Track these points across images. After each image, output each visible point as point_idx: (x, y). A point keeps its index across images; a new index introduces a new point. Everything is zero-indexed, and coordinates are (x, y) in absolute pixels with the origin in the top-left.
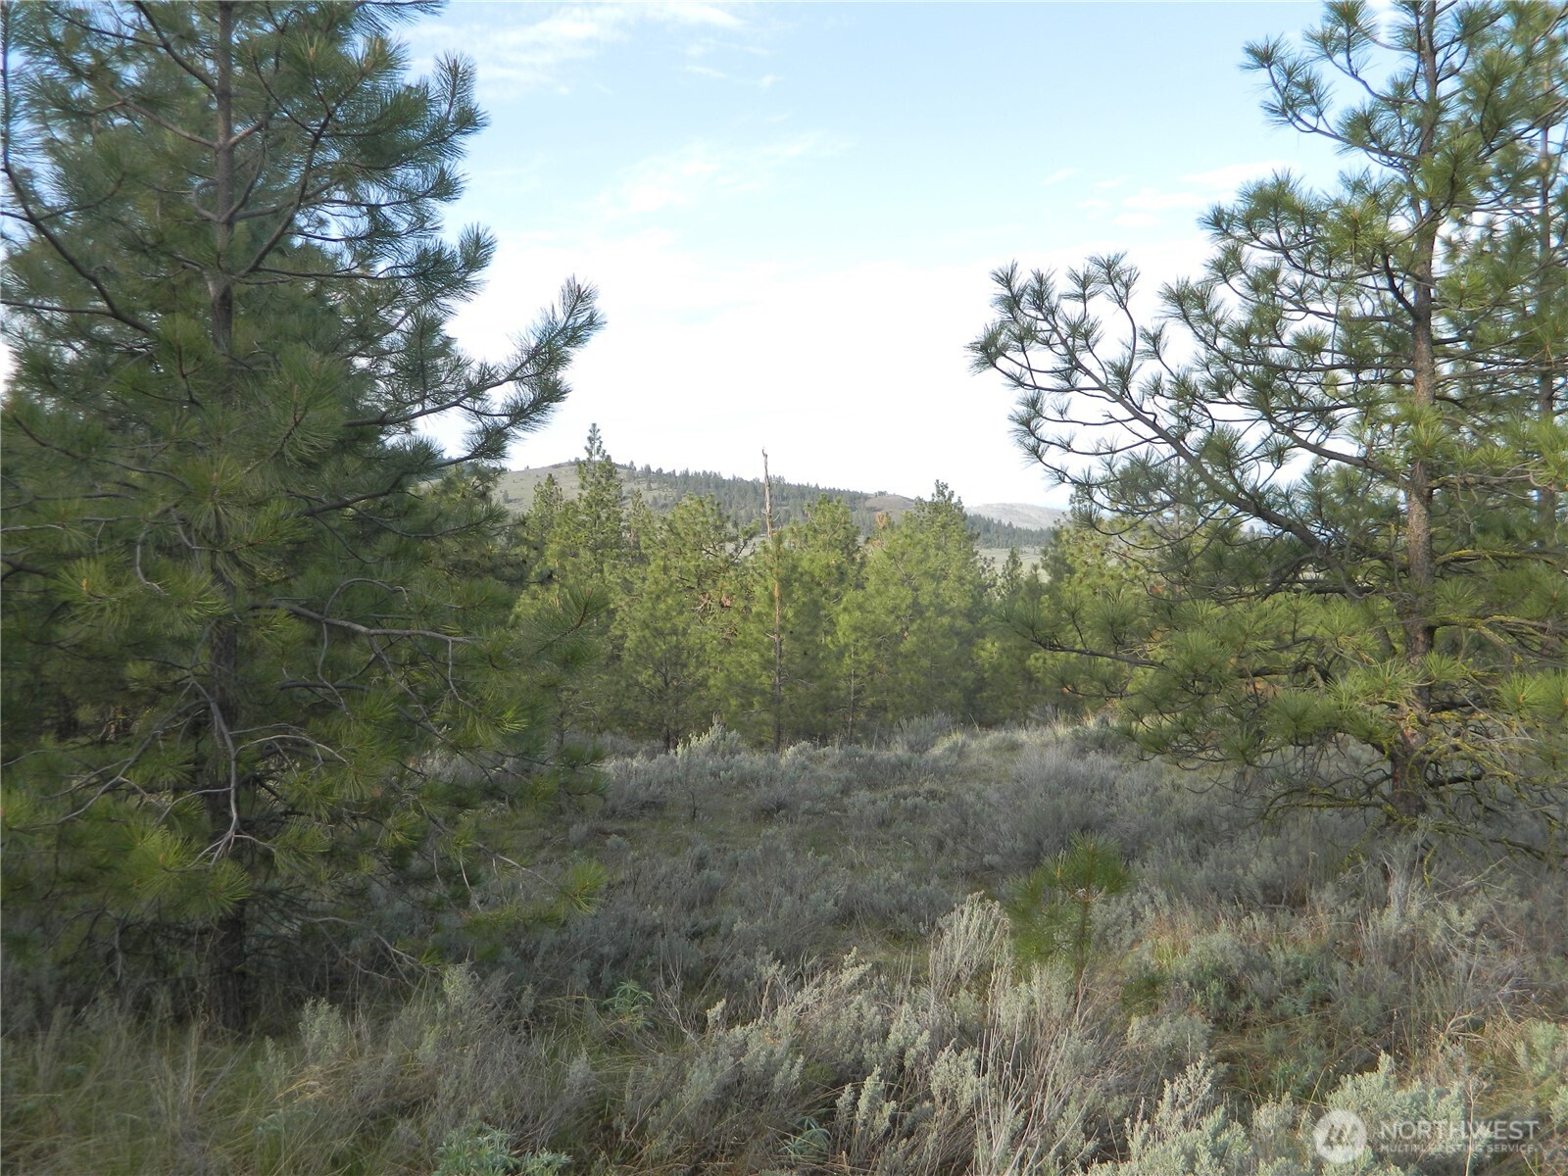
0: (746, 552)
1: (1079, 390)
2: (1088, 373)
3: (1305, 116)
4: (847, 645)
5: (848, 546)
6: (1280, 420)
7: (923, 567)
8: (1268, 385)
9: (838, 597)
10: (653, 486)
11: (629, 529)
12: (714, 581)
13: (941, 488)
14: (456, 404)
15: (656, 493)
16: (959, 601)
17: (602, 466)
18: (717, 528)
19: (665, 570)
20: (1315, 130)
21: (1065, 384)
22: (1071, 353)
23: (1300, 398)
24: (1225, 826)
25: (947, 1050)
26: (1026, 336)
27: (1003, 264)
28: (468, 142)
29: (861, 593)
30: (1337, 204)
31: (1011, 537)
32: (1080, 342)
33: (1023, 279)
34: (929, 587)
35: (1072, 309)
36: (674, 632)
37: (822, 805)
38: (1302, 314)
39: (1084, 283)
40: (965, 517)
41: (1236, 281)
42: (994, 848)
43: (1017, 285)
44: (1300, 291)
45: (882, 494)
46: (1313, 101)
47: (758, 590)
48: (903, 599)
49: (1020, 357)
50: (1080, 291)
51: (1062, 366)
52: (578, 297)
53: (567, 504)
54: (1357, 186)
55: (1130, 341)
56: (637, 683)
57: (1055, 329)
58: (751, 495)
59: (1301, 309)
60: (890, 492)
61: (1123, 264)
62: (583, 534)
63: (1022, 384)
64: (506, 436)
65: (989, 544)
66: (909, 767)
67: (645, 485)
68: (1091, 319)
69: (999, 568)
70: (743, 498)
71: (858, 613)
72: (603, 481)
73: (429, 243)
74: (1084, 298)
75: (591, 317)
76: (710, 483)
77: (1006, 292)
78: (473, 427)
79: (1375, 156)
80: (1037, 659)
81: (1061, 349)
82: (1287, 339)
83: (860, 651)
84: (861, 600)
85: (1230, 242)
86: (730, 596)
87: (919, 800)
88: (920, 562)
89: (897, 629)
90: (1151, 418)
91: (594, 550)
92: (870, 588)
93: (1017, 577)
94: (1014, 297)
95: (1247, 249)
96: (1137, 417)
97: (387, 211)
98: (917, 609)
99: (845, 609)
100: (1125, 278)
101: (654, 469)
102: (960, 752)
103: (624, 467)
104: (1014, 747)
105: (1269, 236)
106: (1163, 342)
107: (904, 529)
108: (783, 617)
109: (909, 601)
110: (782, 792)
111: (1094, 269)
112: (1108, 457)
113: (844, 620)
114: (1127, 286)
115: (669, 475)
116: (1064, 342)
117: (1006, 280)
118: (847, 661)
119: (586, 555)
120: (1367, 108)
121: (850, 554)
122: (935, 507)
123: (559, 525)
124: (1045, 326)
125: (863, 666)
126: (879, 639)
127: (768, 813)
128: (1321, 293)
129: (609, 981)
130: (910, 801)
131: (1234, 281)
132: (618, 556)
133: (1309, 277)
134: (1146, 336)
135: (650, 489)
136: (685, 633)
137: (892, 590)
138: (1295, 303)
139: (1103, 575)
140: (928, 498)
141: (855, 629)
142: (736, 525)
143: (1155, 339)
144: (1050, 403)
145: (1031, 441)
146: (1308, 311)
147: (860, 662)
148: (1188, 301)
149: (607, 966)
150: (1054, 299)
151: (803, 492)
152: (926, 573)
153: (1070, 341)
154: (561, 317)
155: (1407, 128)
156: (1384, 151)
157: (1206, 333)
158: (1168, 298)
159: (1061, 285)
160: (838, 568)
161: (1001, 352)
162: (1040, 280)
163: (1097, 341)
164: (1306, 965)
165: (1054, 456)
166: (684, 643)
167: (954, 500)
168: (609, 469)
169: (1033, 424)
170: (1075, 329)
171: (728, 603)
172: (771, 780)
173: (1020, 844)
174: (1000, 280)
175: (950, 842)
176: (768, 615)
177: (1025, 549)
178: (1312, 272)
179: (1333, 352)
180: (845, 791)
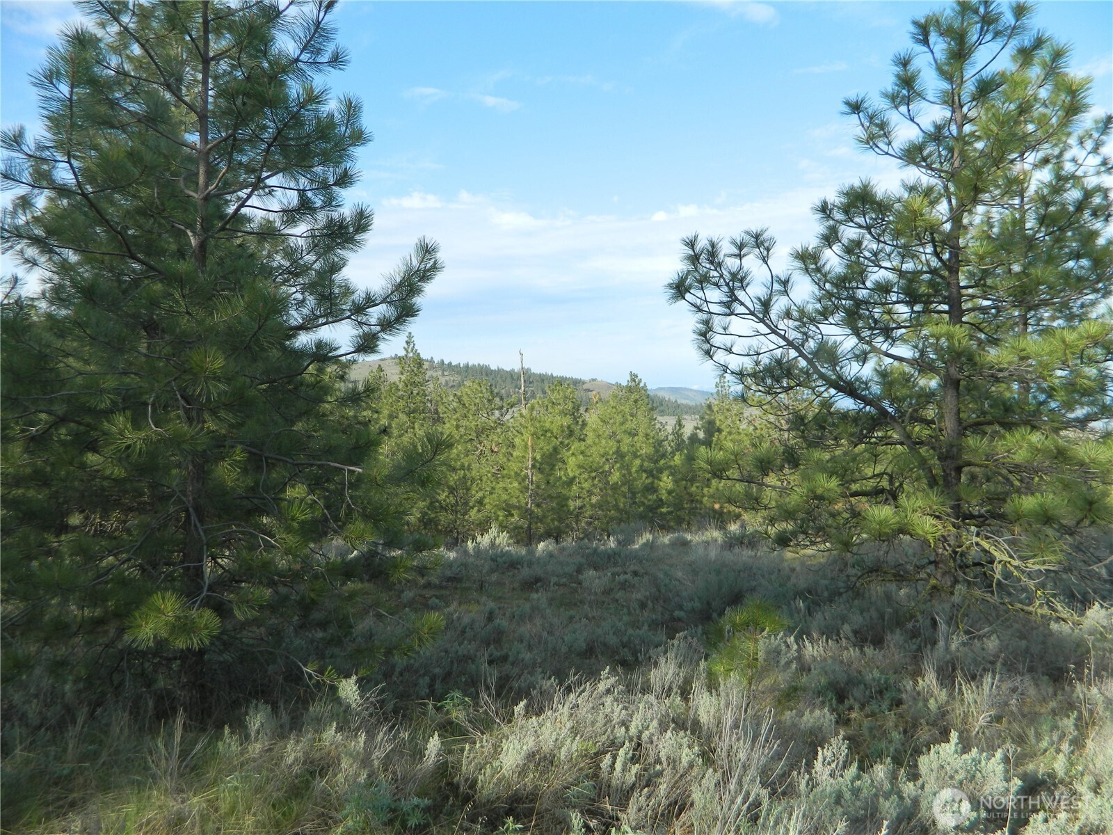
0: (508, 417)
1: (736, 315)
2: (742, 304)
3: (881, 145)
4: (574, 477)
5: (574, 413)
6: (863, 335)
7: (623, 428)
8: (857, 313)
9: (568, 447)
10: (446, 373)
11: (431, 401)
12: (487, 436)
13: (634, 377)
14: (349, 317)
15: (447, 378)
16: (646, 450)
17: (414, 360)
18: (489, 401)
19: (458, 427)
20: (887, 153)
21: (727, 311)
22: (732, 291)
23: (876, 321)
24: (826, 594)
25: (669, 732)
26: (704, 280)
27: (689, 234)
28: (358, 151)
29: (583, 443)
30: (899, 200)
31: (677, 410)
32: (737, 284)
33: (702, 244)
34: (627, 440)
35: (732, 264)
36: (462, 468)
37: (564, 580)
38: (877, 269)
39: (741, 247)
40: (648, 396)
41: (837, 247)
42: (681, 608)
43: (698, 248)
44: (875, 254)
45: (594, 380)
46: (885, 135)
47: (517, 441)
48: (611, 448)
49: (700, 294)
50: (737, 252)
51: (725, 299)
52: (427, 250)
53: (390, 385)
54: (912, 189)
55: (769, 285)
56: (437, 501)
57: (721, 276)
58: (509, 380)
59: (876, 266)
60: (599, 379)
61: (766, 236)
62: (402, 403)
63: (701, 311)
64: (378, 339)
65: (662, 413)
66: (619, 555)
67: (440, 373)
68: (745, 269)
69: (669, 429)
70: (504, 381)
71: (581, 457)
72: (415, 369)
73: (335, 215)
74: (740, 257)
75: (435, 263)
76: (482, 373)
77: (691, 252)
78: (356, 332)
79: (924, 170)
80: (697, 487)
81: (726, 289)
82: (869, 284)
83: (583, 481)
84: (583, 448)
85: (831, 222)
86: (498, 444)
87: (628, 577)
88: (622, 424)
89: (607, 468)
90: (783, 333)
91: (408, 414)
92: (589, 441)
93: (682, 434)
94: (696, 255)
95: (842, 227)
96: (774, 332)
97: (309, 194)
98: (620, 455)
99: (573, 454)
100: (766, 245)
101: (446, 362)
102: (650, 546)
103: (427, 361)
104: (685, 544)
105: (860, 220)
106: (790, 284)
107: (611, 402)
108: (534, 459)
109: (614, 449)
110: (538, 571)
111: (747, 238)
112: (755, 357)
113: (572, 461)
114: (768, 250)
115: (456, 366)
116: (727, 284)
117: (691, 244)
118: (574, 488)
119: (403, 417)
120: (920, 140)
121: (575, 418)
122: (630, 390)
123: (385, 398)
124: (715, 274)
125: (585, 491)
126: (594, 474)
127: (532, 584)
128: (889, 255)
129: (441, 691)
130: (622, 577)
131: (834, 247)
132: (424, 419)
133: (882, 245)
134: (780, 281)
135: (443, 375)
136: (469, 468)
137: (604, 442)
138: (872, 262)
139: (739, 433)
140: (624, 383)
141: (580, 467)
142: (502, 399)
143: (785, 283)
144: (717, 322)
145: (706, 346)
146: (881, 267)
147: (582, 488)
148: (808, 260)
149: (438, 682)
150: (721, 256)
151: (543, 378)
152: (625, 431)
153: (731, 284)
154: (415, 263)
155: (943, 153)
156: (929, 167)
157: (819, 280)
158: (796, 257)
159: (726, 248)
160: (569, 427)
161: (687, 290)
162: (713, 245)
163: (748, 284)
164: (886, 682)
165: (720, 356)
166: (468, 474)
167: (642, 385)
168: (419, 362)
169: (708, 336)
170: (734, 276)
171: (496, 450)
172: (530, 564)
173: (697, 605)
174: (687, 244)
175: (650, 604)
176: (524, 457)
177: (685, 417)
178: (885, 243)
179: (898, 293)
180: (579, 570)
